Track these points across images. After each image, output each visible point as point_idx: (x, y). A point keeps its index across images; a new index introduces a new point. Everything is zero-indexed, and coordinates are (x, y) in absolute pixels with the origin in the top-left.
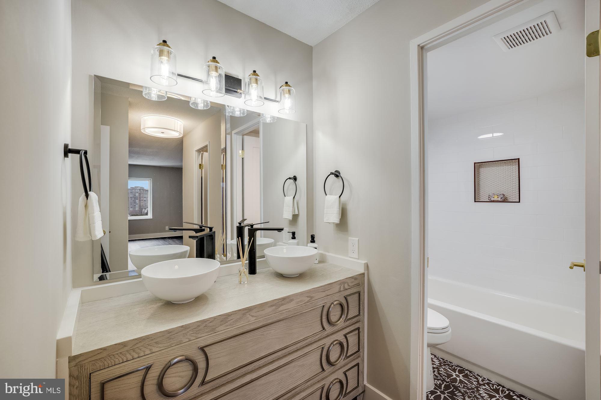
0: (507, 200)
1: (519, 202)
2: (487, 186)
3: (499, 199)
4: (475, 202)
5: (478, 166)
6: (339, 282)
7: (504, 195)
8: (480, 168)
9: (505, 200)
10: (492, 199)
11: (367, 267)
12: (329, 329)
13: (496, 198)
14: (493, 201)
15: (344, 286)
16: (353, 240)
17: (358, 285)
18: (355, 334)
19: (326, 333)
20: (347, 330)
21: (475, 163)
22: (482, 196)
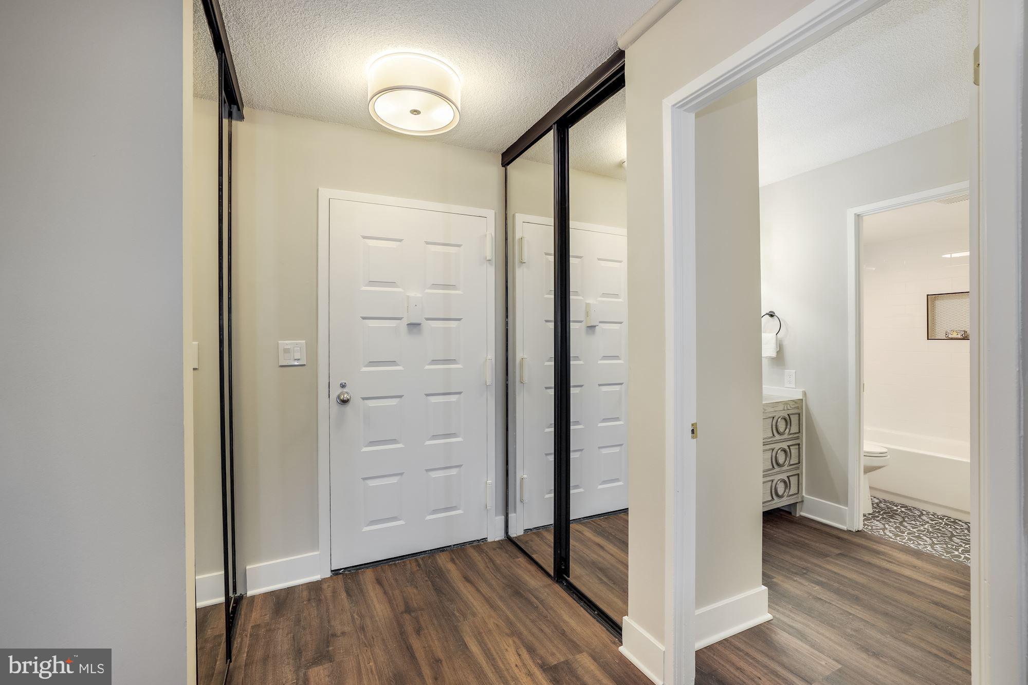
2: (944, 321)
3: (959, 336)
4: (928, 339)
5: (932, 299)
6: (784, 403)
7: (965, 332)
8: (935, 300)
9: (964, 338)
10: (950, 336)
11: (805, 394)
12: (778, 437)
13: (955, 335)
14: (952, 339)
15: (787, 407)
16: (790, 373)
17: (797, 408)
18: (796, 448)
19: (775, 439)
20: (790, 443)
21: (928, 295)
22: (937, 333)
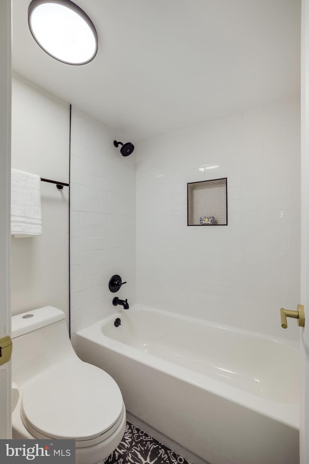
0: (217, 223)
1: (227, 225)
3: (209, 222)
4: (188, 225)
5: (191, 187)
7: (213, 217)
9: (214, 223)
13: (206, 221)
14: (205, 225)
21: (188, 184)
22: (195, 220)
